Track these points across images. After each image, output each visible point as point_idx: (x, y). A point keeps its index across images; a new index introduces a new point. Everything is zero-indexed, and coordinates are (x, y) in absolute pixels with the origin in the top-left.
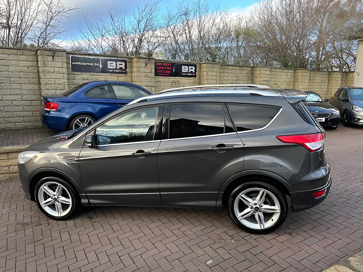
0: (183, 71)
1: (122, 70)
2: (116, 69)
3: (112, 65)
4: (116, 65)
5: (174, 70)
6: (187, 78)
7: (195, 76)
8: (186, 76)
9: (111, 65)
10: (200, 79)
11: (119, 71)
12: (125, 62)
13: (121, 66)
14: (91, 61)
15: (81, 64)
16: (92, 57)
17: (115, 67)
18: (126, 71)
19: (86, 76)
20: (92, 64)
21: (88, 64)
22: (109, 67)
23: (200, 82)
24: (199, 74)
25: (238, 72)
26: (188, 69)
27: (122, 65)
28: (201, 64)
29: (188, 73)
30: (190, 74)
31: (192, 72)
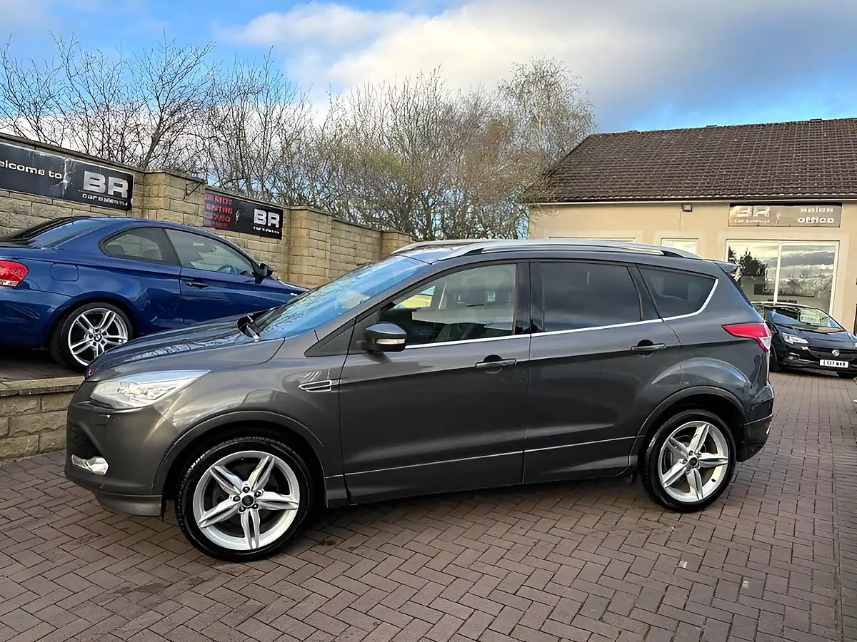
0: (256, 221)
1: (119, 199)
2: (105, 194)
3: (96, 182)
4: (106, 184)
5: (237, 217)
6: (263, 239)
7: (279, 237)
8: (262, 234)
9: (94, 183)
10: (288, 242)
11: (111, 201)
12: (129, 179)
13: (118, 189)
14: (39, 162)
15: (10, 167)
16: (43, 153)
17: (102, 189)
18: (130, 204)
19: (22, 203)
20: (41, 172)
21: (32, 171)
22: (87, 187)
23: (290, 249)
24: (289, 232)
25: (357, 239)
26: (267, 218)
27: (121, 186)
28: (291, 210)
29: (266, 226)
30: (270, 231)
31: (273, 225)
